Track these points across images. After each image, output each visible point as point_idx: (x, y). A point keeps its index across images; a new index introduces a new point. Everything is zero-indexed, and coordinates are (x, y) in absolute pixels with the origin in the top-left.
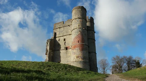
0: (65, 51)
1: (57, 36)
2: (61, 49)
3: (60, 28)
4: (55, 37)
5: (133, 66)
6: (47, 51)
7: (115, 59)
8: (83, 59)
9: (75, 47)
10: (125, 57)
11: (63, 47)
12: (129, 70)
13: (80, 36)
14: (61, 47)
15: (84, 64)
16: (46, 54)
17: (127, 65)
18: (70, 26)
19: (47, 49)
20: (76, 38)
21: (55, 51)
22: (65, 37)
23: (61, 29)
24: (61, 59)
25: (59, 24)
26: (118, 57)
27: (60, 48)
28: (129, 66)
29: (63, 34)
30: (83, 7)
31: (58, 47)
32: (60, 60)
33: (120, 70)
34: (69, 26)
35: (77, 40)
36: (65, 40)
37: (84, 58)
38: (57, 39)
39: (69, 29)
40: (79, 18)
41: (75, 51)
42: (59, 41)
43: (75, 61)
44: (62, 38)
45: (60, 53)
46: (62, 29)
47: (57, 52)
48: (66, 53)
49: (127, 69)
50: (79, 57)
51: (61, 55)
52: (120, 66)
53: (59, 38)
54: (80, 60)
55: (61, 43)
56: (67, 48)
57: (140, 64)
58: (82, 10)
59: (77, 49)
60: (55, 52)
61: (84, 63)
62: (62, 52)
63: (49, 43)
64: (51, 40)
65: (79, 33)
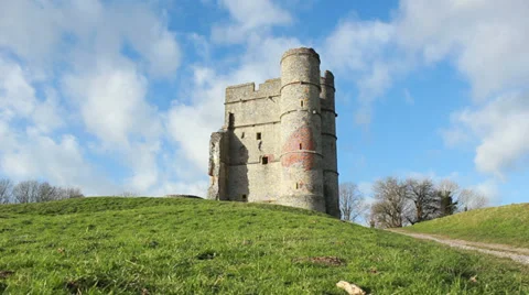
0: (261, 166)
1: (236, 124)
2: (249, 161)
3: (245, 101)
4: (231, 127)
5: (432, 208)
6: (213, 165)
7: (383, 186)
8: (312, 191)
9: (291, 160)
10: (411, 183)
11: (253, 155)
12: (420, 219)
13: (305, 131)
14: (250, 154)
15: (313, 204)
16: (211, 174)
17: (414, 206)
18: (275, 99)
19: (211, 160)
20: (294, 136)
21: (231, 165)
22: (259, 129)
23: (247, 103)
24: (249, 187)
25: (242, 91)
26: (392, 182)
27: (248, 157)
28: (420, 209)
29: (255, 119)
30: (312, 50)
31: (242, 155)
32: (248, 190)
33: (394, 217)
34: (270, 97)
35: (296, 142)
36: (259, 136)
37: (314, 189)
38: (237, 132)
39: (271, 108)
40: (303, 83)
41: (291, 170)
42: (243, 137)
43: (293, 196)
44: (251, 132)
45: (247, 171)
46: (250, 105)
47: (239, 167)
48: (265, 172)
49: (413, 216)
50: (301, 185)
51: (249, 178)
52: (395, 206)
53: (243, 130)
54: (306, 192)
55: (249, 143)
56: (265, 161)
57: (453, 202)
58: (309, 59)
59: (297, 164)
60: (233, 167)
61: (315, 200)
62: (253, 170)
63: (217, 144)
64: (223, 134)
65: (303, 123)
